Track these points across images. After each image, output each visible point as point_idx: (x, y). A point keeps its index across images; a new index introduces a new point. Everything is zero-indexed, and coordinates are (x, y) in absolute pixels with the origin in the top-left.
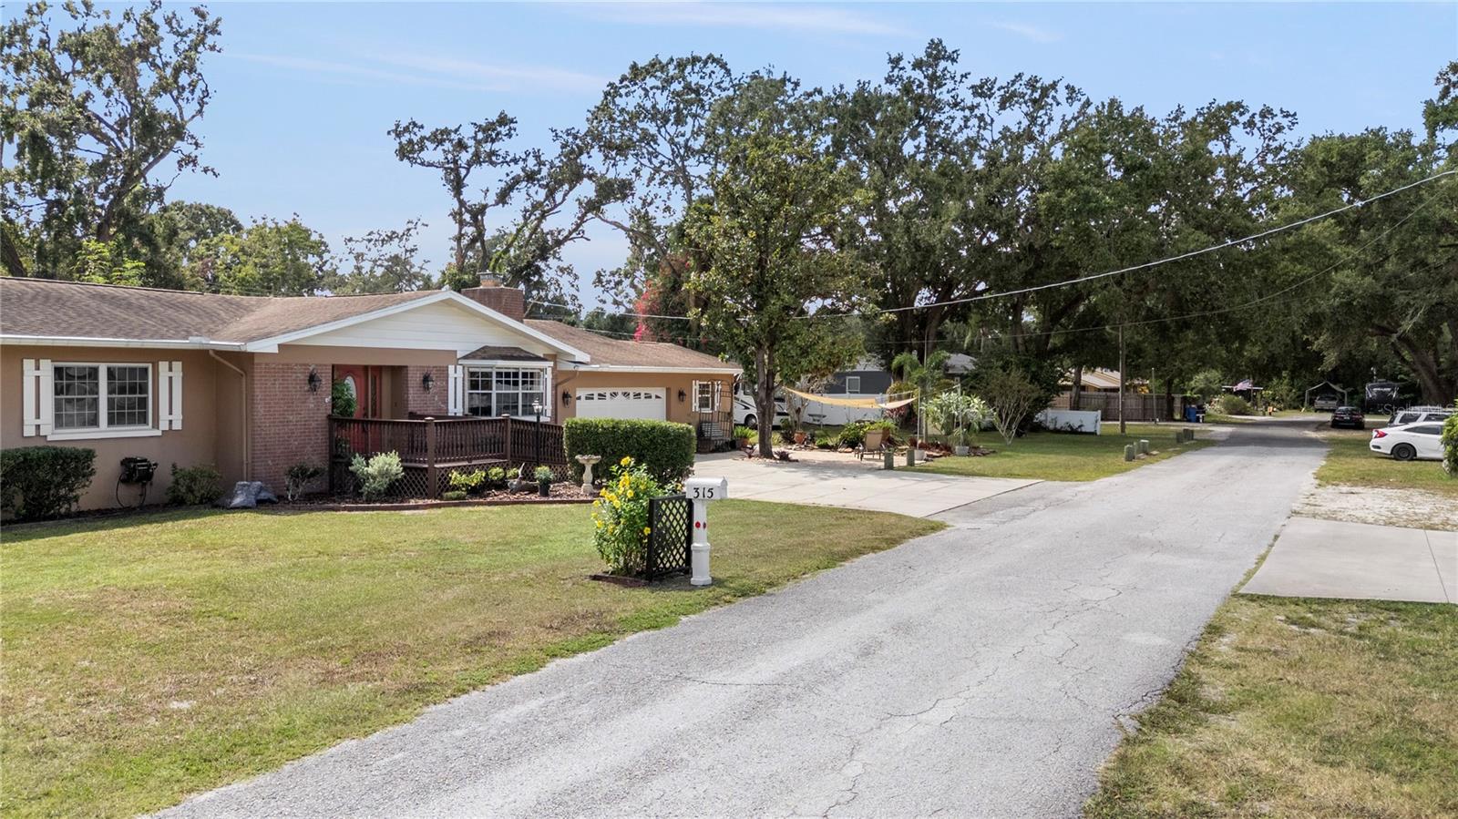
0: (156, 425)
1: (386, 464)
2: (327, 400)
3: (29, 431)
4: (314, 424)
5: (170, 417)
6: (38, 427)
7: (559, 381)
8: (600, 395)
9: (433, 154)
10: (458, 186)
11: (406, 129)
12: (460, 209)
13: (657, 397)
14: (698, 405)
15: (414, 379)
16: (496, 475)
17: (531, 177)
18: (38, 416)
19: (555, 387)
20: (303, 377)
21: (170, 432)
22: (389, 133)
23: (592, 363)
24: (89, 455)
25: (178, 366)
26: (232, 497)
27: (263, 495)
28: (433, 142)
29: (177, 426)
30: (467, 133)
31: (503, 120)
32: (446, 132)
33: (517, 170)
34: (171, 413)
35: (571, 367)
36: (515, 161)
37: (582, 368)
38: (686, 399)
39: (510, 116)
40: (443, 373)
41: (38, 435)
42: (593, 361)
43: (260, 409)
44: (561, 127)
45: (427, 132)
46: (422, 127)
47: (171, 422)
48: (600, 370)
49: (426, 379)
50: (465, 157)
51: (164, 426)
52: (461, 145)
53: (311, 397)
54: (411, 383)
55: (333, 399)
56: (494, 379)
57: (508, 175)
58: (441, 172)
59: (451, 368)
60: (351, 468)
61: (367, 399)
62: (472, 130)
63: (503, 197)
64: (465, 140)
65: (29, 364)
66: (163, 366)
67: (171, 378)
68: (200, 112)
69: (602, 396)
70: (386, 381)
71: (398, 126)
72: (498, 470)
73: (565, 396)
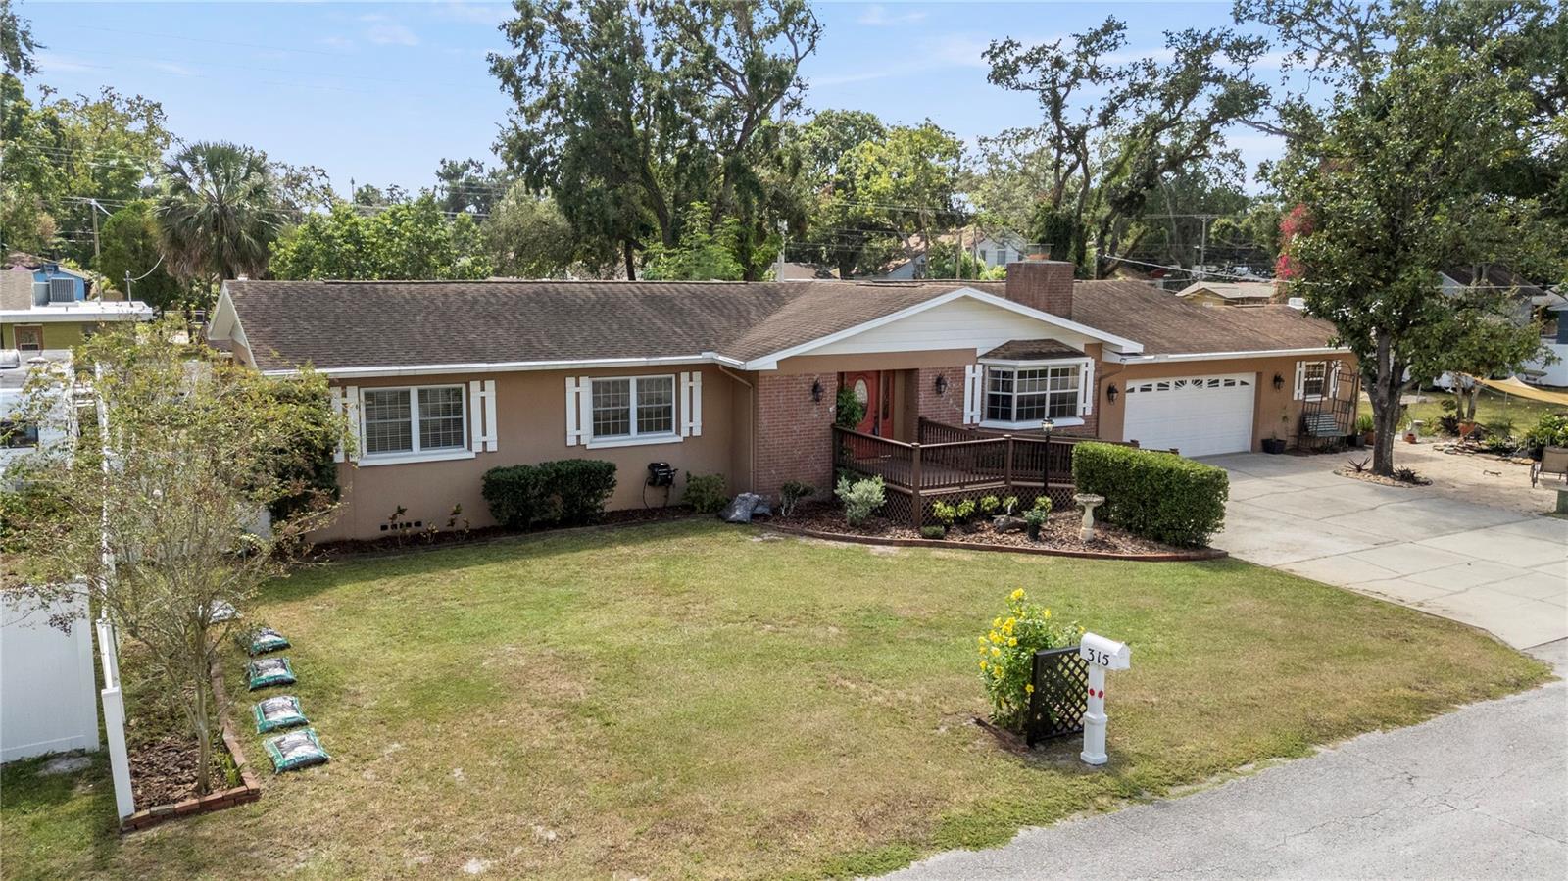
0: (678, 432)
1: (868, 490)
2: (831, 409)
3: (572, 441)
4: (818, 434)
5: (691, 425)
6: (579, 437)
7: (1104, 373)
8: (1160, 385)
9: (1028, 76)
10: (1056, 105)
11: (1002, 50)
12: (1060, 132)
13: (1243, 383)
14: (1302, 391)
15: (926, 382)
16: (988, 504)
17: (1139, 91)
18: (578, 428)
19: (1098, 381)
20: (807, 387)
21: (691, 438)
22: (983, 55)
23: (1143, 354)
24: (611, 469)
25: (697, 376)
26: (733, 511)
27: (760, 509)
28: (1028, 63)
29: (697, 432)
30: (1068, 48)
31: (1110, 28)
32: (1042, 50)
33: (1124, 85)
34: (691, 421)
35: (1117, 359)
36: (1120, 76)
37: (1131, 361)
38: (1285, 386)
39: (1119, 20)
40: (960, 374)
41: (579, 444)
42: (1146, 352)
43: (764, 422)
44: (1178, 28)
45: (1021, 52)
46: (1019, 45)
47: (691, 429)
48: (1156, 361)
49: (939, 382)
50: (1064, 77)
51: (685, 433)
52: (1059, 63)
53: (816, 407)
54: (922, 386)
55: (838, 407)
56: (1016, 380)
57: (1112, 92)
58: (1037, 95)
59: (969, 368)
60: (836, 492)
61: (878, 403)
62: (1074, 42)
63: (1105, 120)
64: (1065, 57)
65: (570, 382)
66: (685, 376)
67: (691, 388)
68: (812, 47)
69: (1163, 387)
70: (899, 383)
71: (993, 47)
72: (992, 498)
73: (1111, 390)
